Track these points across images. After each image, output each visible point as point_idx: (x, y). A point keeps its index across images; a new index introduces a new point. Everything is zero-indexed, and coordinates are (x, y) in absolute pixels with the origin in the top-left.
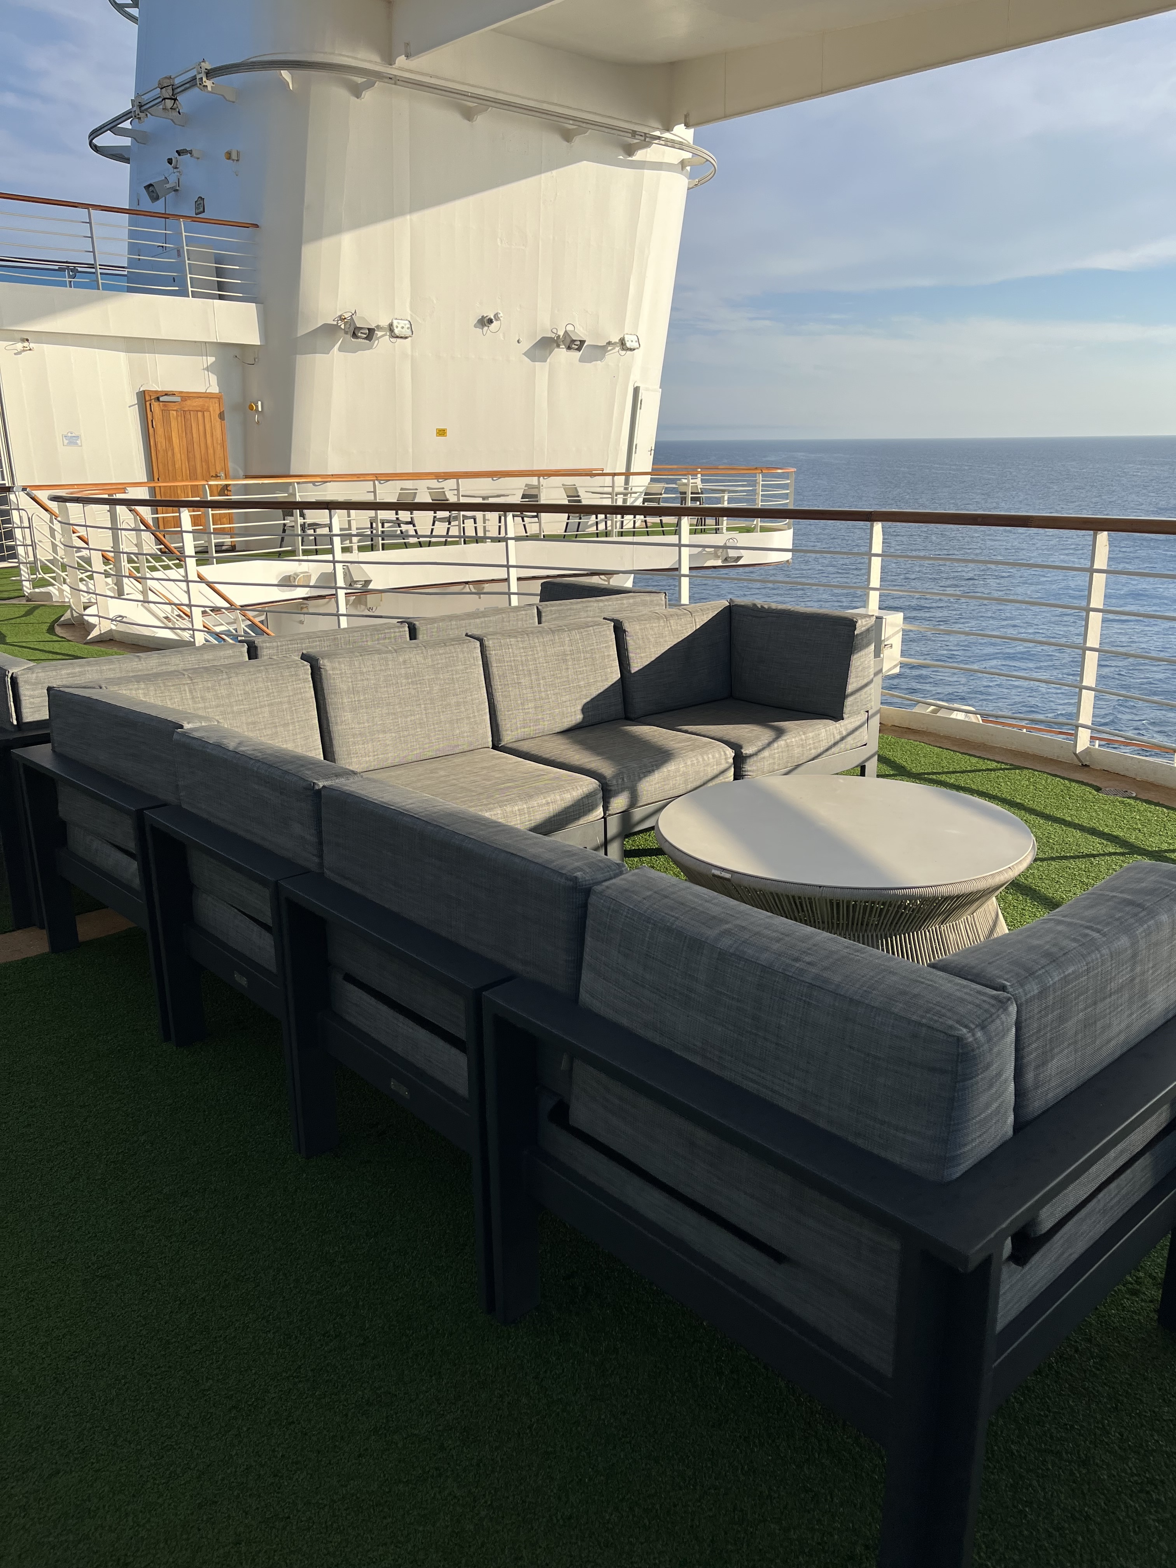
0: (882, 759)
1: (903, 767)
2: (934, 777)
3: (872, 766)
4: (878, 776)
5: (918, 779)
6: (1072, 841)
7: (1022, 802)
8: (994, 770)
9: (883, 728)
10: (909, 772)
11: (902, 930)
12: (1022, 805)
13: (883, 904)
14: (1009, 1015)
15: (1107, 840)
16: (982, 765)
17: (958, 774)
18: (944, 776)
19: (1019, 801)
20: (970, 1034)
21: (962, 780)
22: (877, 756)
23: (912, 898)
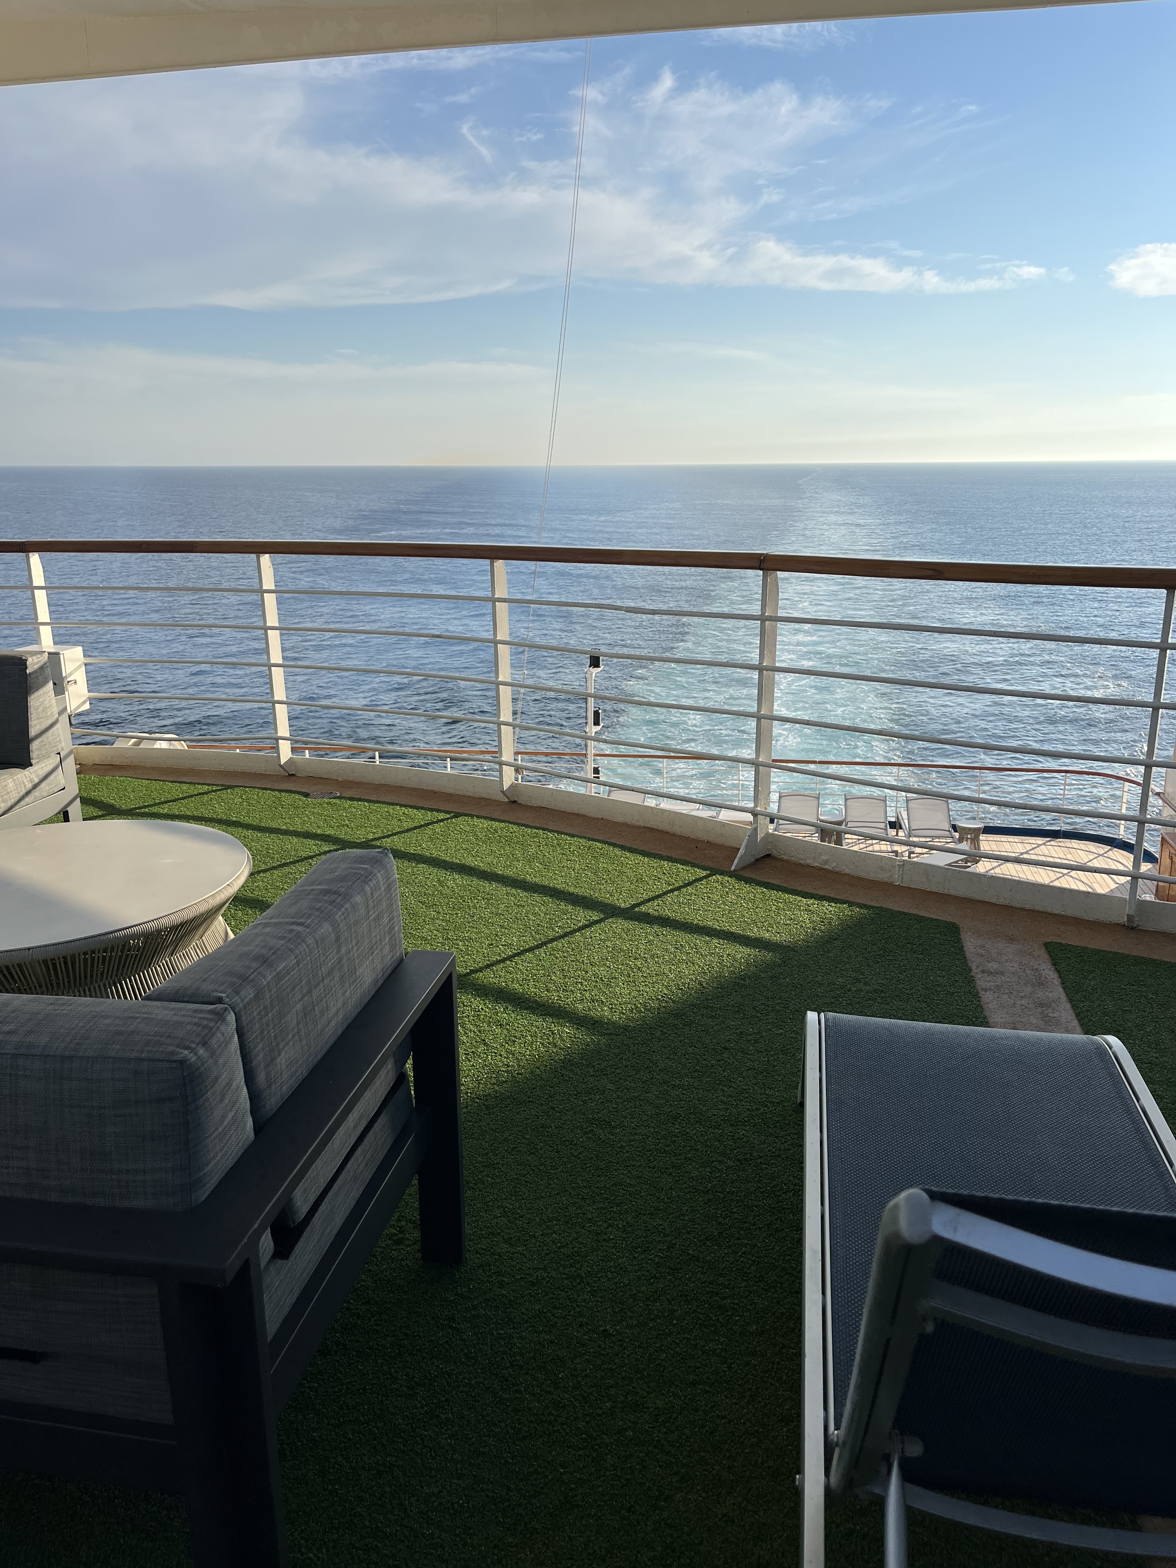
0: (85, 801)
1: (112, 806)
2: (147, 810)
3: (76, 810)
4: (84, 820)
5: (129, 815)
6: (289, 847)
7: (238, 819)
8: (206, 793)
9: (82, 769)
10: (118, 809)
11: (131, 972)
12: (239, 822)
13: (105, 951)
14: (228, 1024)
15: (321, 840)
16: (193, 790)
17: (171, 803)
18: (156, 807)
19: (234, 819)
20: (191, 1055)
21: (175, 809)
22: (79, 799)
23: (135, 936)
